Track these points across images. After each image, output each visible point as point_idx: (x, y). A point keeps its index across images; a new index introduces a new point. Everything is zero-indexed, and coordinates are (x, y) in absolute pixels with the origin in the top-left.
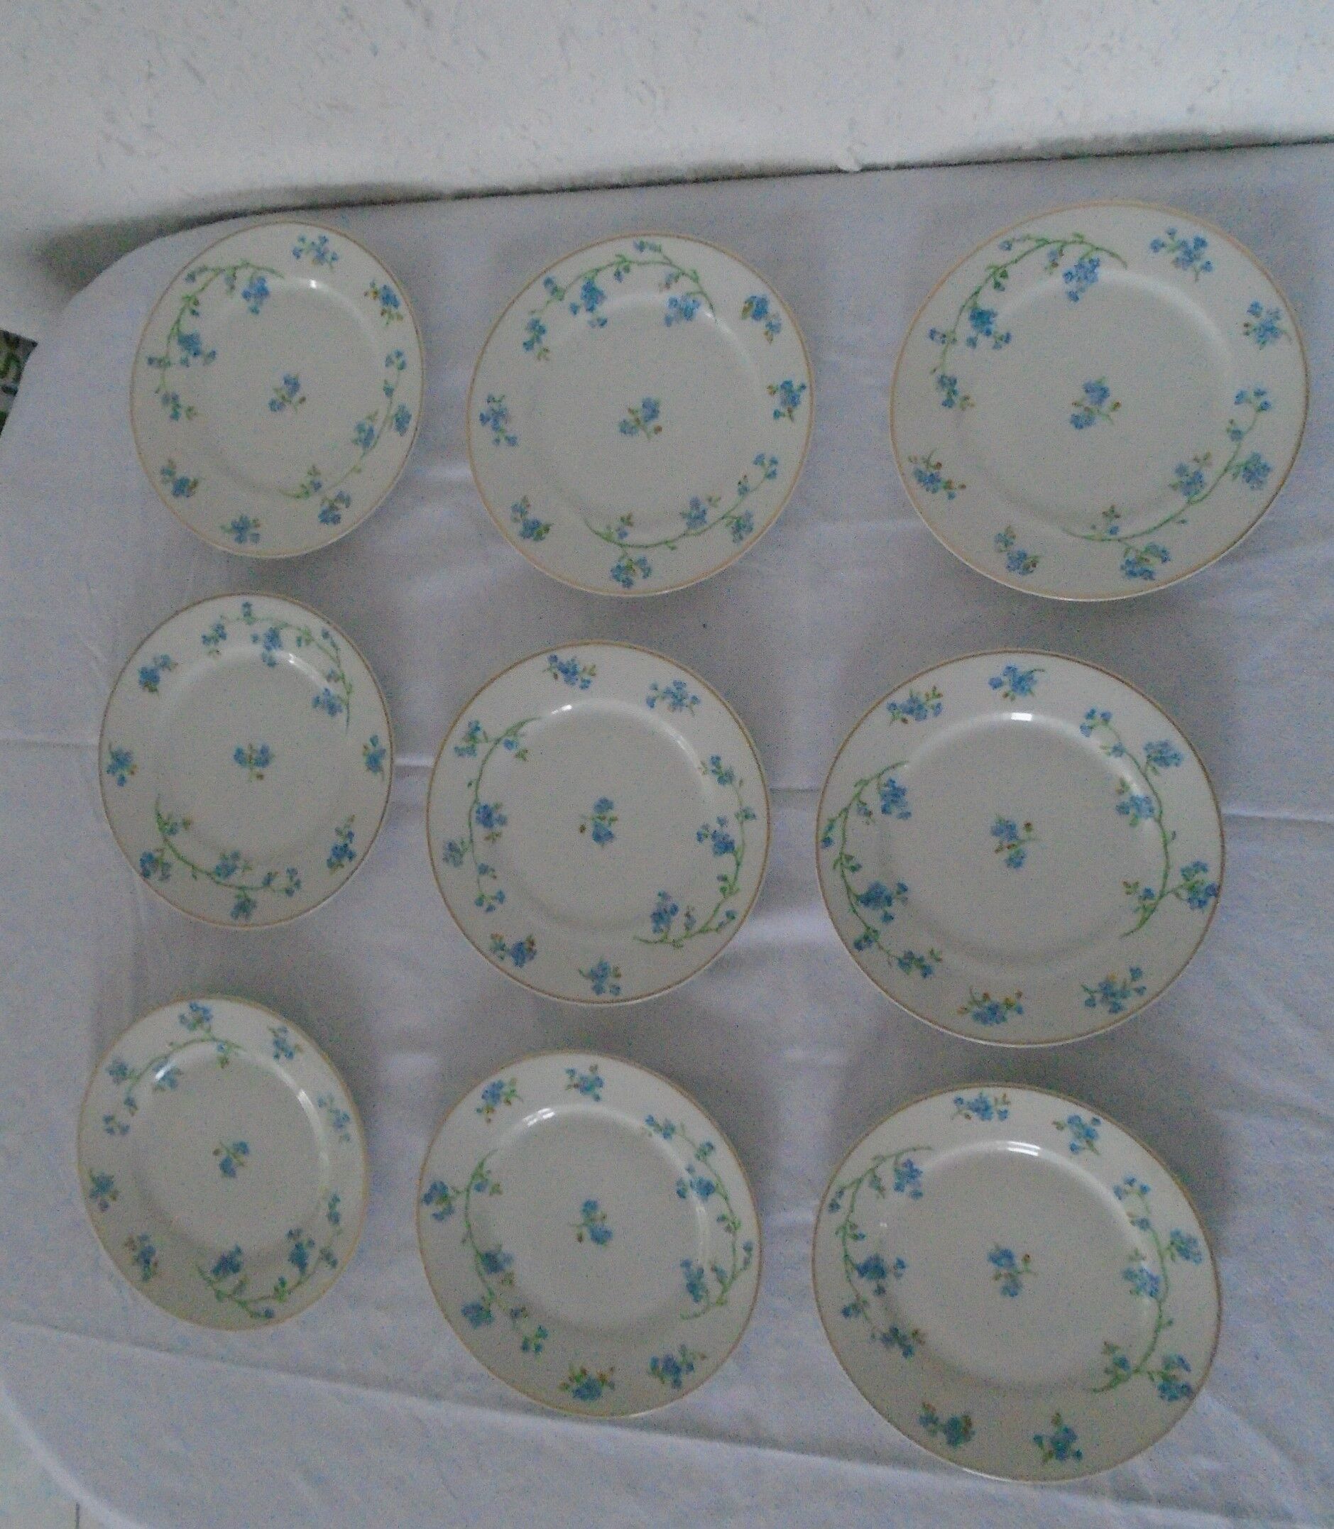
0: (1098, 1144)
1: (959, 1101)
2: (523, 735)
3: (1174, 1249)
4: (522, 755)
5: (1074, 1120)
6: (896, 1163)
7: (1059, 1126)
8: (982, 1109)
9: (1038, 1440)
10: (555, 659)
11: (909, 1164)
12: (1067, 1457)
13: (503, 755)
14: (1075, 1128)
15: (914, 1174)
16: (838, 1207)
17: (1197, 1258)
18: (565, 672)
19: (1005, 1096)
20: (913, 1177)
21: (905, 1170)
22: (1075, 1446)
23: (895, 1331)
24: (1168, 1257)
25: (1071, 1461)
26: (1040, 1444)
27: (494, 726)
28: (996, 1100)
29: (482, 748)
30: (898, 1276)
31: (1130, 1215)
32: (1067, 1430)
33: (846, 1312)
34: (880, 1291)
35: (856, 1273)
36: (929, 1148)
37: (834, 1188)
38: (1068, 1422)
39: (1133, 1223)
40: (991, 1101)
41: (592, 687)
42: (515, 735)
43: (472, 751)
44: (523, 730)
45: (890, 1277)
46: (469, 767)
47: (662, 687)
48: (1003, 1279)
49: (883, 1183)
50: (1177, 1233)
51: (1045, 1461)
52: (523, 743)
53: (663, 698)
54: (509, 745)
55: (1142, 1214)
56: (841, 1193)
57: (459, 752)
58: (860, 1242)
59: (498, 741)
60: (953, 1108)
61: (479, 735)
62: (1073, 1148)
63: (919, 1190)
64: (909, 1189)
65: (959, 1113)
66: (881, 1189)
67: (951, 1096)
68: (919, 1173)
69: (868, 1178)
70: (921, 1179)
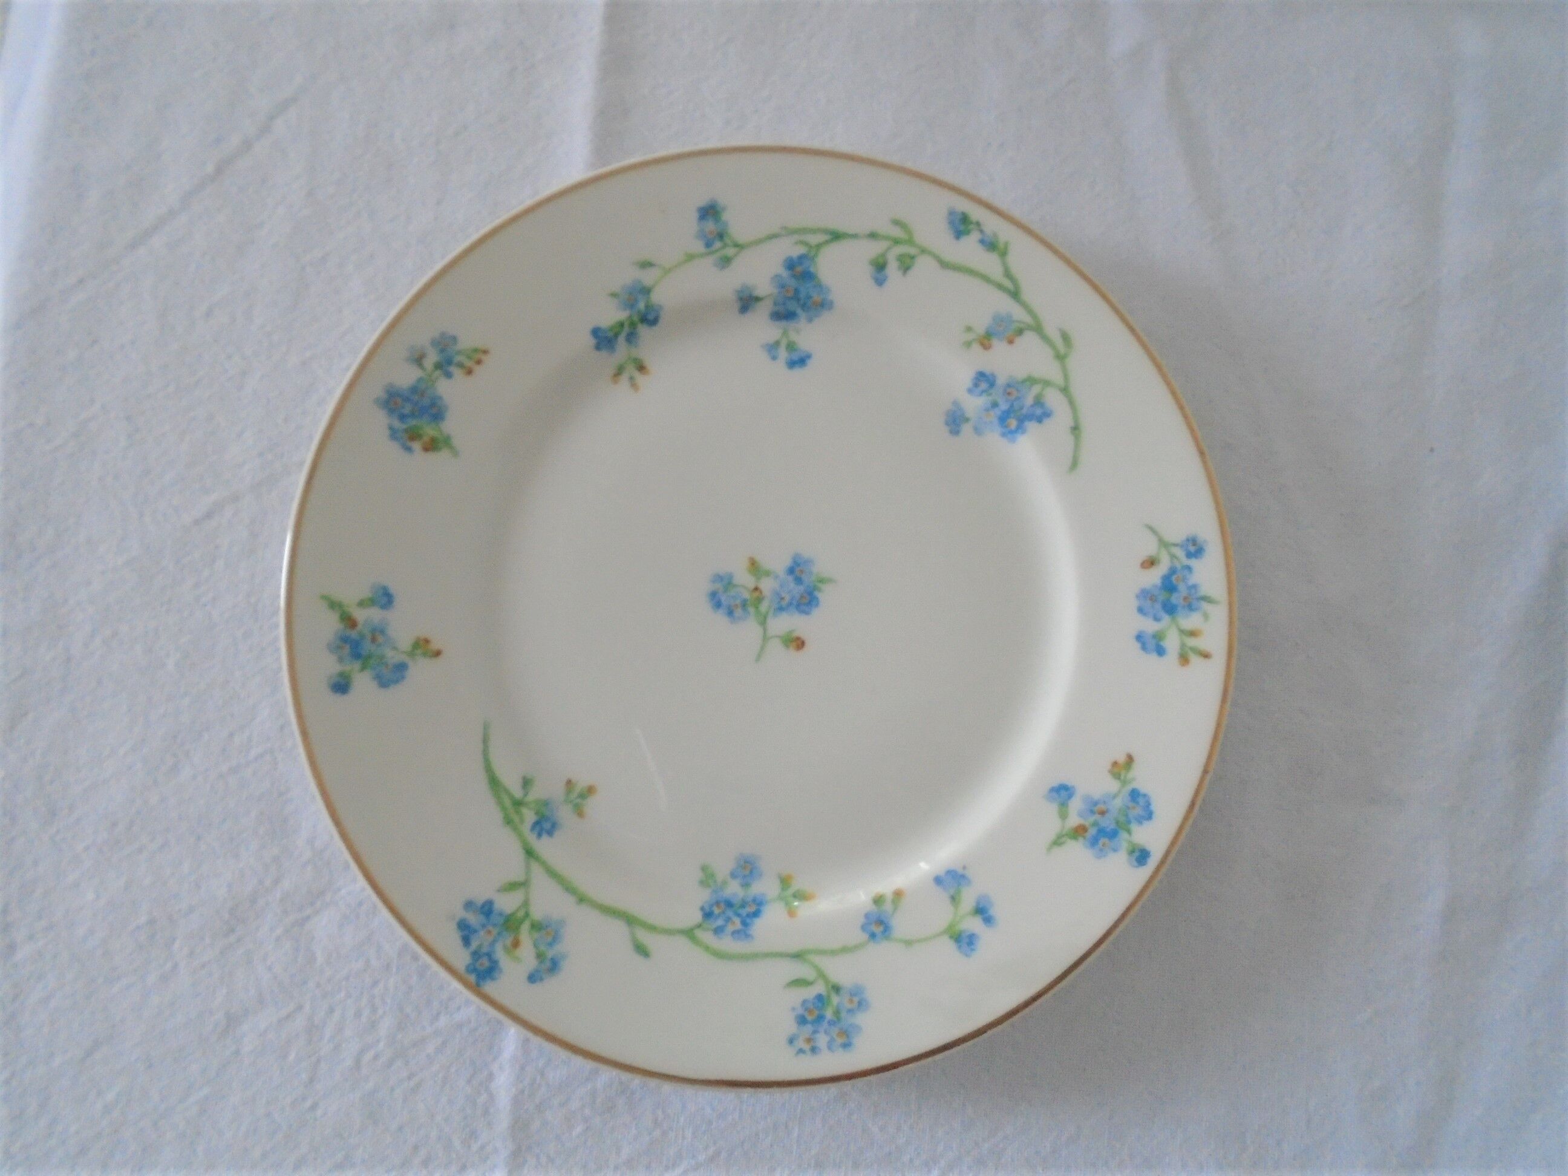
0: (1077, 851)
1: (1195, 548)
3: (820, 988)
5: (1140, 804)
6: (1047, 383)
7: (1122, 768)
9: (384, 598)
11: (1040, 414)
12: (341, 660)
14: (1118, 803)
15: (1013, 423)
16: (959, 234)
17: (801, 1043)
19: (1206, 656)
20: (1003, 419)
21: (1029, 401)
22: (363, 682)
23: (650, 318)
24: (802, 971)
25: (330, 665)
26: (371, 602)
28: (1193, 634)
30: (772, 349)
31: (898, 894)
32: (401, 668)
33: (710, 212)
34: (747, 302)
35: (797, 251)
36: (1074, 464)
37: (1005, 232)
38: (420, 670)
39: (878, 900)
45: (772, 332)
48: (749, 581)
49: (999, 347)
50: (862, 1005)
51: (334, 605)
55: (901, 925)
56: (991, 245)
58: (868, 270)
60: (1176, 534)
62: (1062, 793)
63: (967, 429)
64: (974, 404)
65: (1163, 543)
66: (985, 341)
67: (1208, 531)
68: (1010, 434)
69: (1019, 314)
70: (994, 438)
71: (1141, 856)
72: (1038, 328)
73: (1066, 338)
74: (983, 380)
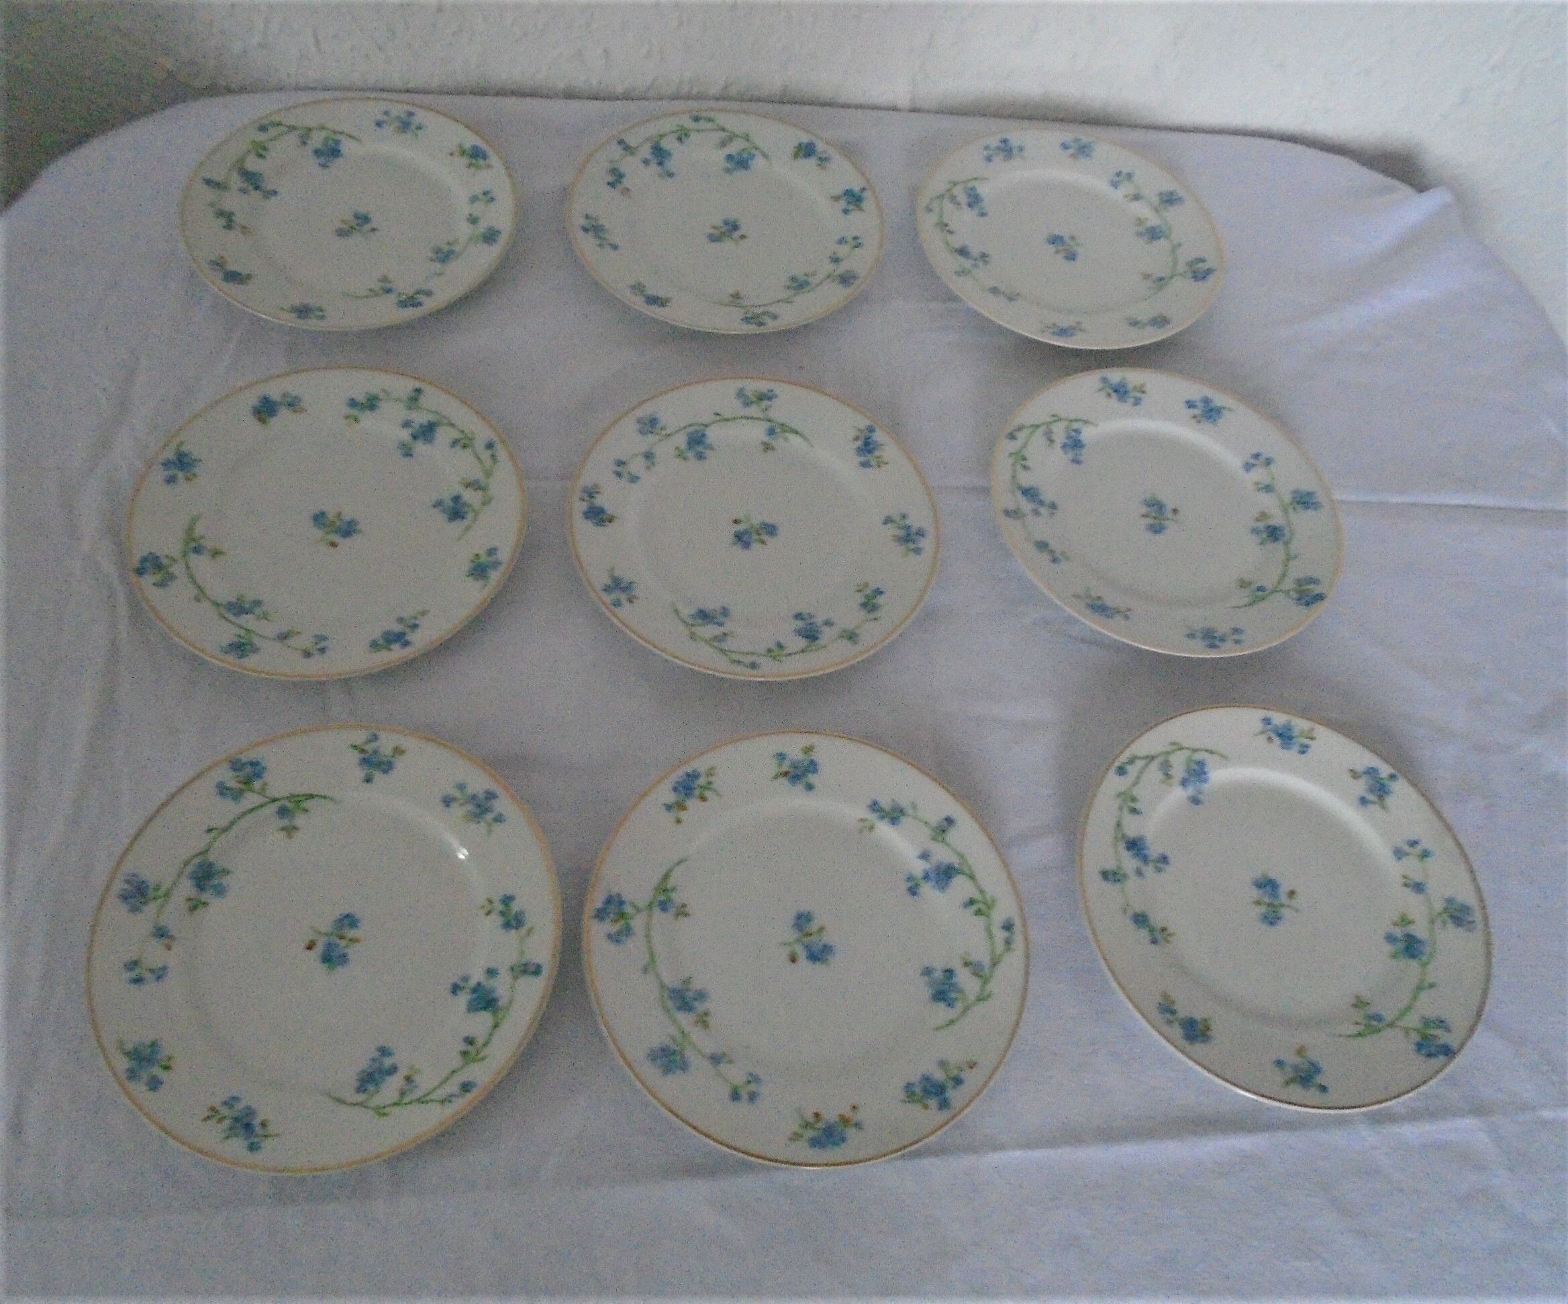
0: (1389, 801)
1: (1267, 721)
2: (786, 439)
4: (767, 447)
5: (1371, 772)
6: (1190, 758)
7: (1355, 775)
8: (1285, 736)
10: (871, 430)
11: (1201, 764)
13: (757, 432)
14: (1371, 781)
15: (1203, 777)
16: (1125, 773)
18: (866, 444)
19: (1312, 730)
20: (1200, 780)
21: (1196, 768)
27: (780, 411)
28: (1302, 732)
29: (753, 411)
30: (1158, 870)
31: (1404, 876)
34: (1140, 873)
35: (1123, 844)
36: (1224, 758)
37: (1128, 754)
39: (1406, 885)
40: (1296, 732)
41: (868, 470)
42: (784, 431)
43: (747, 404)
44: (791, 437)
45: (1151, 866)
46: (733, 407)
47: (908, 522)
49: (1172, 772)
52: (779, 443)
53: (899, 528)
54: (771, 432)
55: (1417, 878)
56: (1132, 761)
57: (740, 394)
58: (1134, 817)
59: (769, 420)
60: (1259, 726)
61: (765, 403)
62: (1363, 801)
63: (1201, 797)
64: (1190, 791)
65: (1263, 732)
66: (1168, 776)
67: (1262, 713)
68: (1205, 781)
69: (1160, 759)
70: (1205, 787)
71: (1392, 777)
72: (1168, 753)
73: (1173, 744)
74: (1184, 783)
